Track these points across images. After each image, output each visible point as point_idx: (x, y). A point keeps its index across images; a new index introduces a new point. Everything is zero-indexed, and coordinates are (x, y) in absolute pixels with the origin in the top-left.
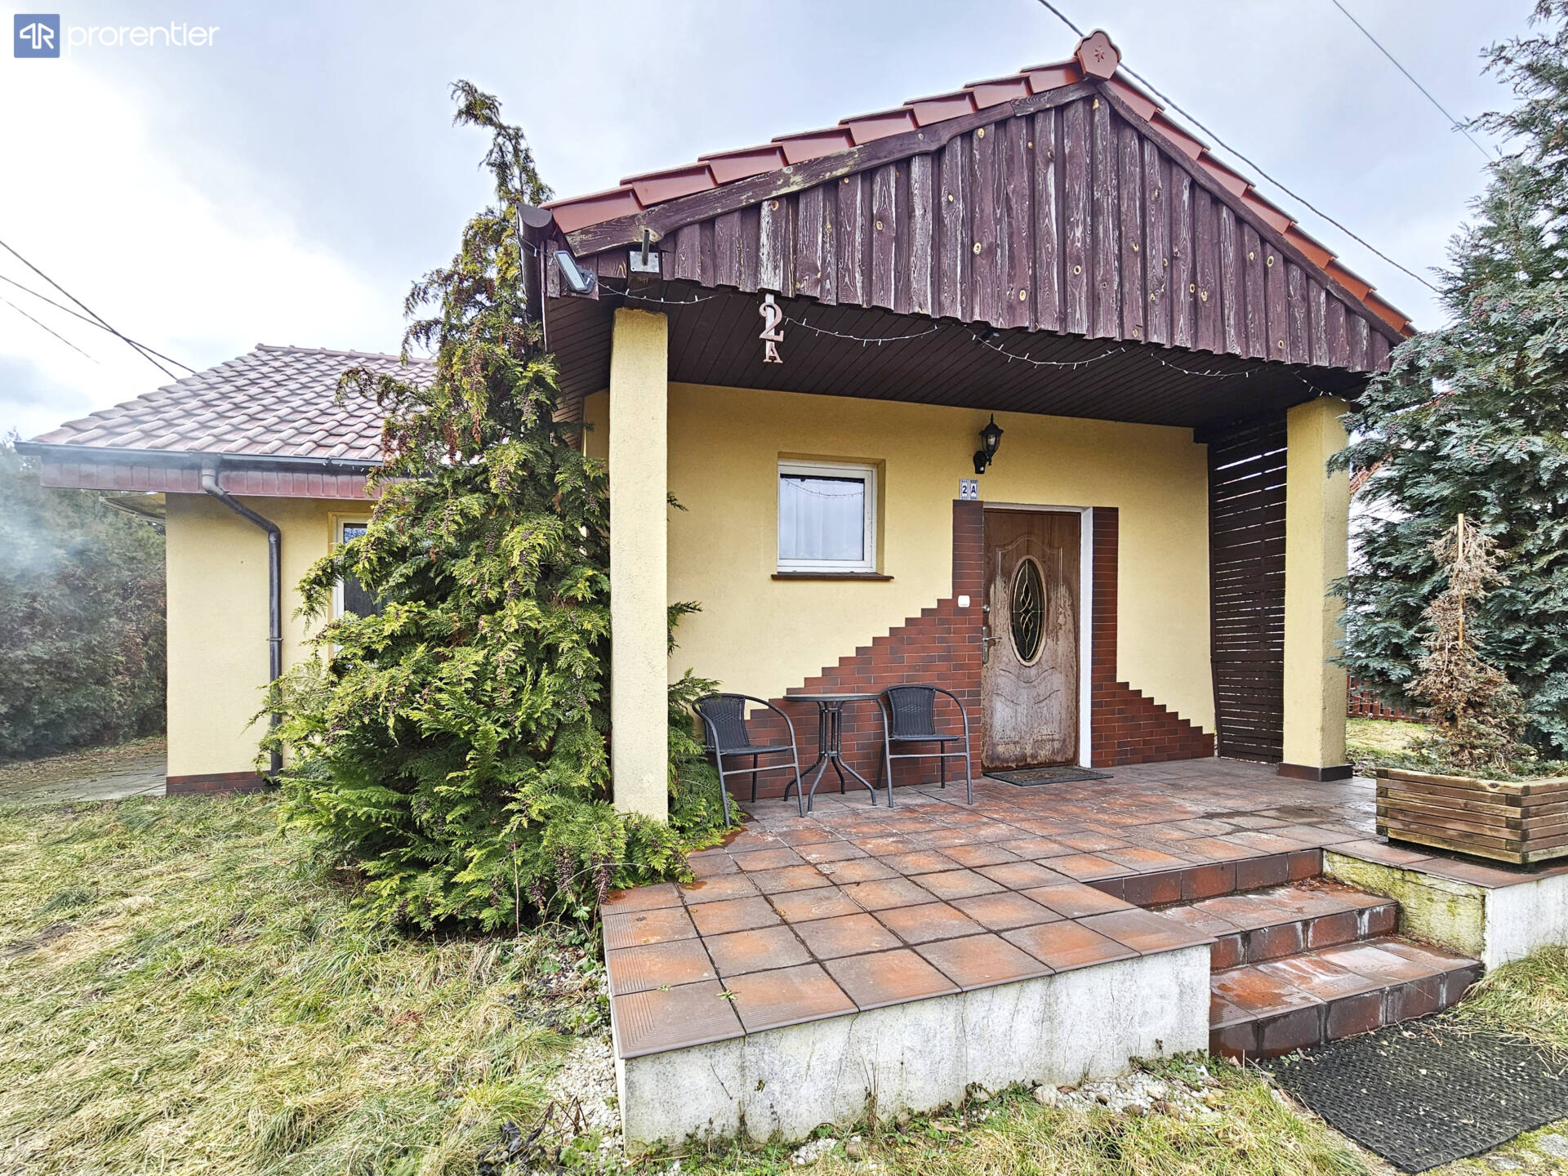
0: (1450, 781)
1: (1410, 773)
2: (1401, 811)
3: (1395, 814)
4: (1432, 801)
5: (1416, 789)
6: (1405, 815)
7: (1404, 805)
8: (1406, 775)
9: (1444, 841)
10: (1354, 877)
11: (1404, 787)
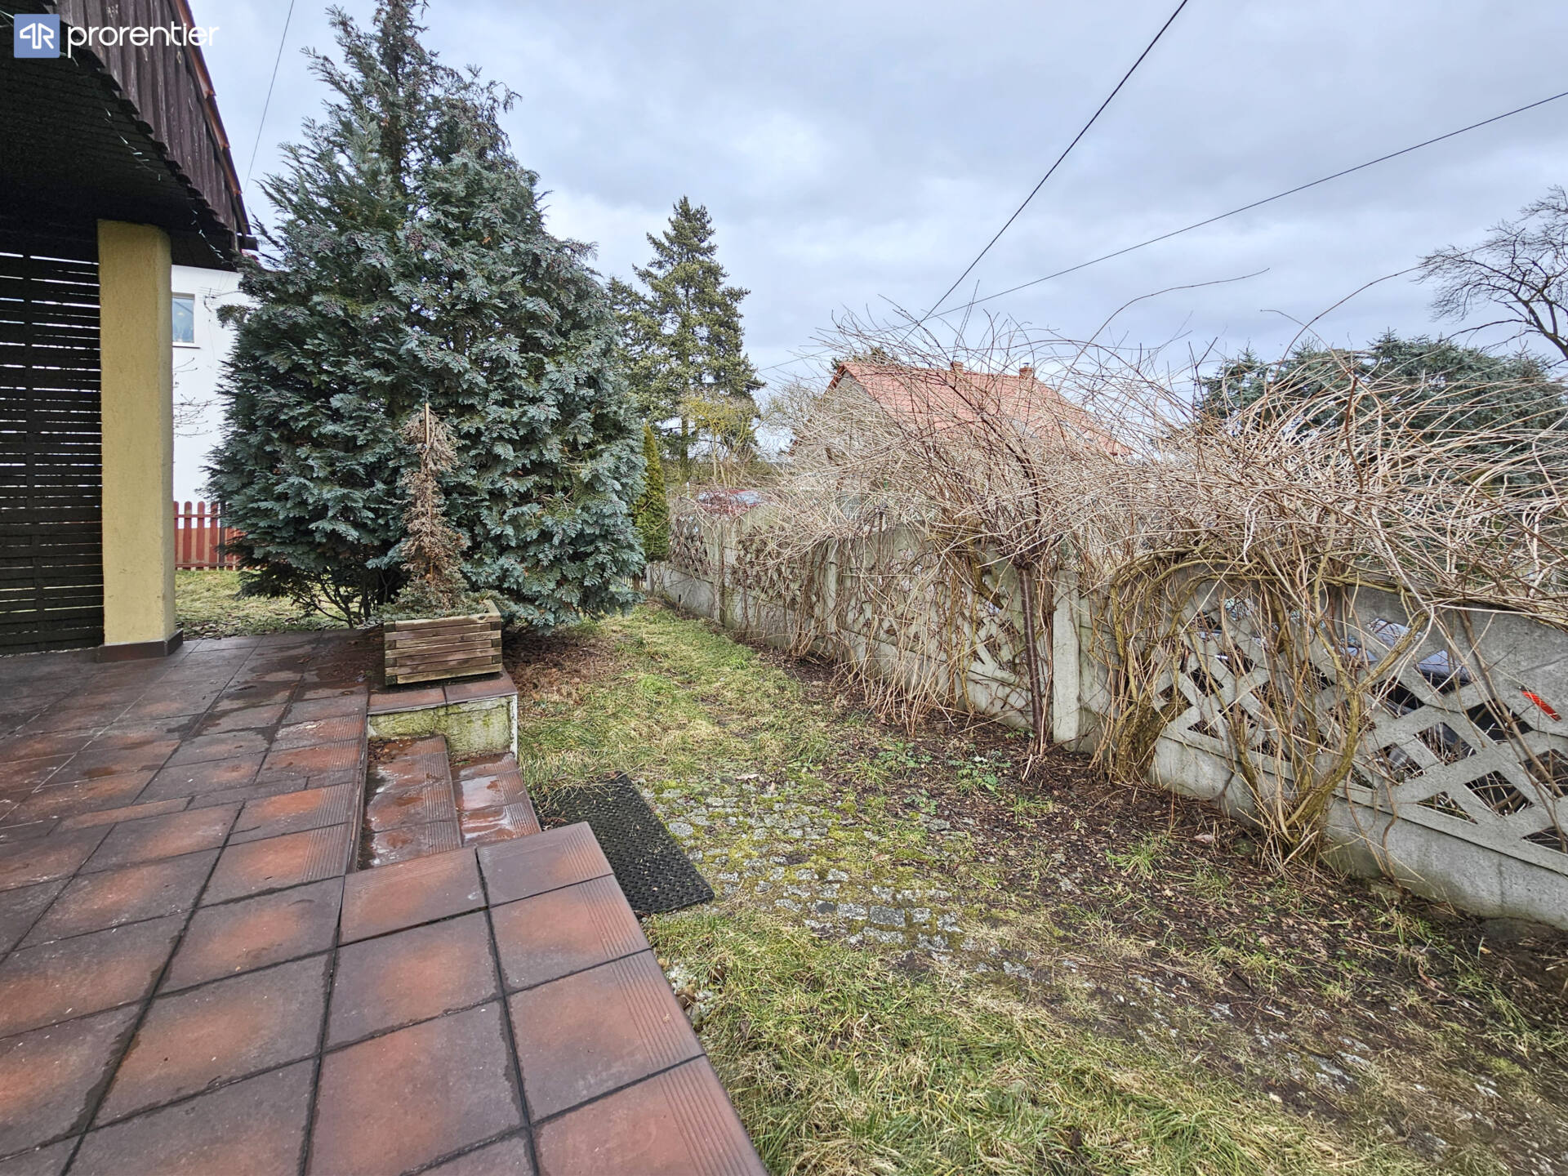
0: (450, 622)
1: (415, 622)
2: (410, 657)
3: (403, 662)
4: (436, 642)
5: (422, 635)
6: (414, 660)
7: (412, 651)
8: (413, 625)
9: (447, 671)
10: (400, 730)
11: (412, 636)
